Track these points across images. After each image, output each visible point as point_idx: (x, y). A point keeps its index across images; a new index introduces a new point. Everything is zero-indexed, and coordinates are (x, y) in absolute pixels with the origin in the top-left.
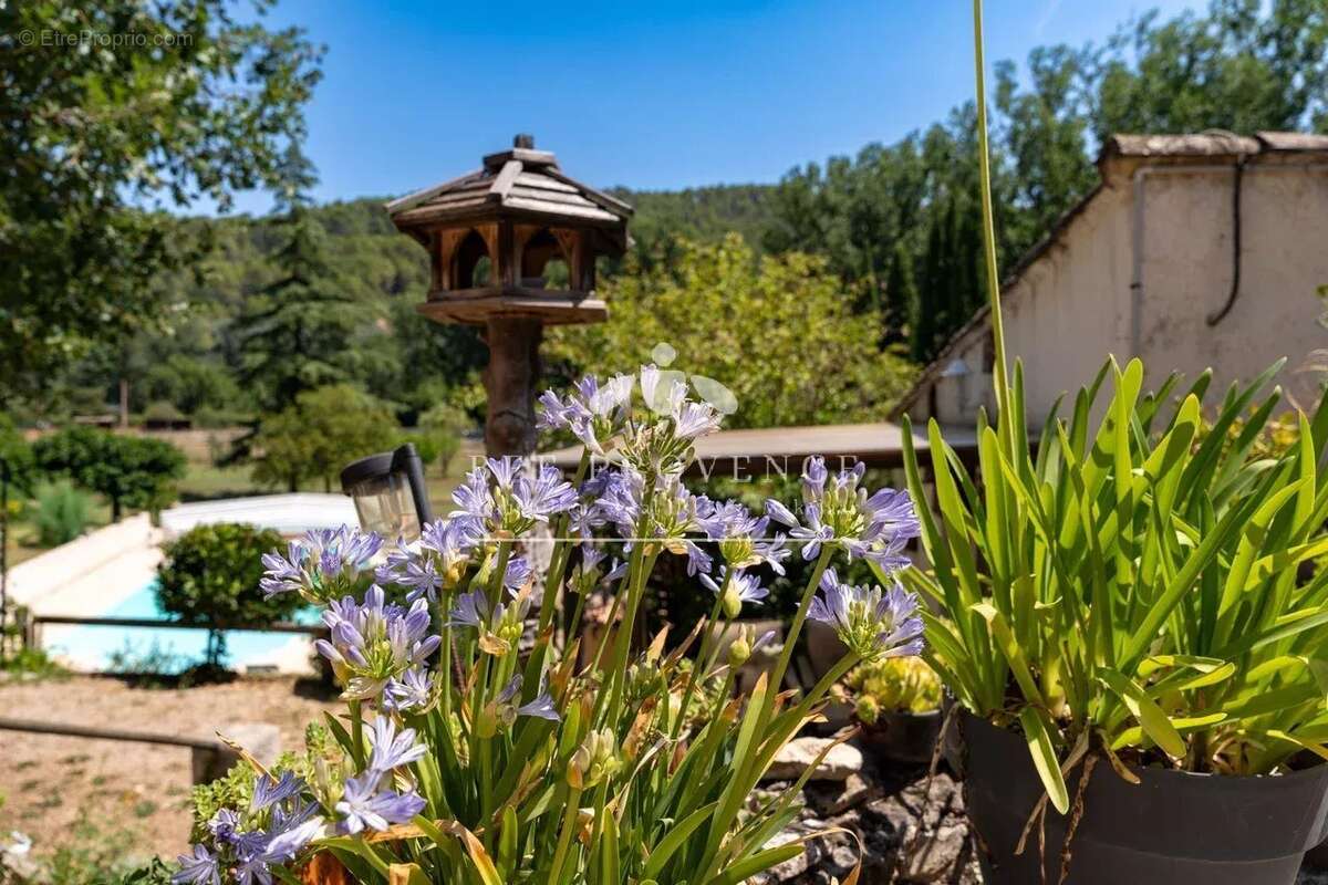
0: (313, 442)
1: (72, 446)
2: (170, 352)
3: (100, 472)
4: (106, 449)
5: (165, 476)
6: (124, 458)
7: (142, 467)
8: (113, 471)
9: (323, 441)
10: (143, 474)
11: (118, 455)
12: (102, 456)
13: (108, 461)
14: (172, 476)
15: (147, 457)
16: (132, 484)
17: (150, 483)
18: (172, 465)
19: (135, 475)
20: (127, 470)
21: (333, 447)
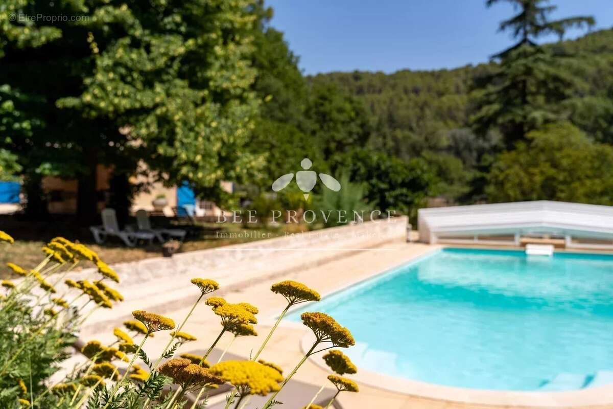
0: (542, 173)
1: (355, 165)
2: (422, 148)
3: (373, 186)
4: (378, 167)
5: (421, 194)
6: (391, 175)
7: (403, 185)
8: (383, 186)
9: (552, 172)
10: (404, 191)
11: (386, 174)
12: (375, 173)
13: (379, 177)
14: (426, 194)
15: (408, 176)
16: (396, 198)
17: (409, 199)
18: (427, 184)
19: (398, 191)
20: (392, 187)
21: (561, 177)
